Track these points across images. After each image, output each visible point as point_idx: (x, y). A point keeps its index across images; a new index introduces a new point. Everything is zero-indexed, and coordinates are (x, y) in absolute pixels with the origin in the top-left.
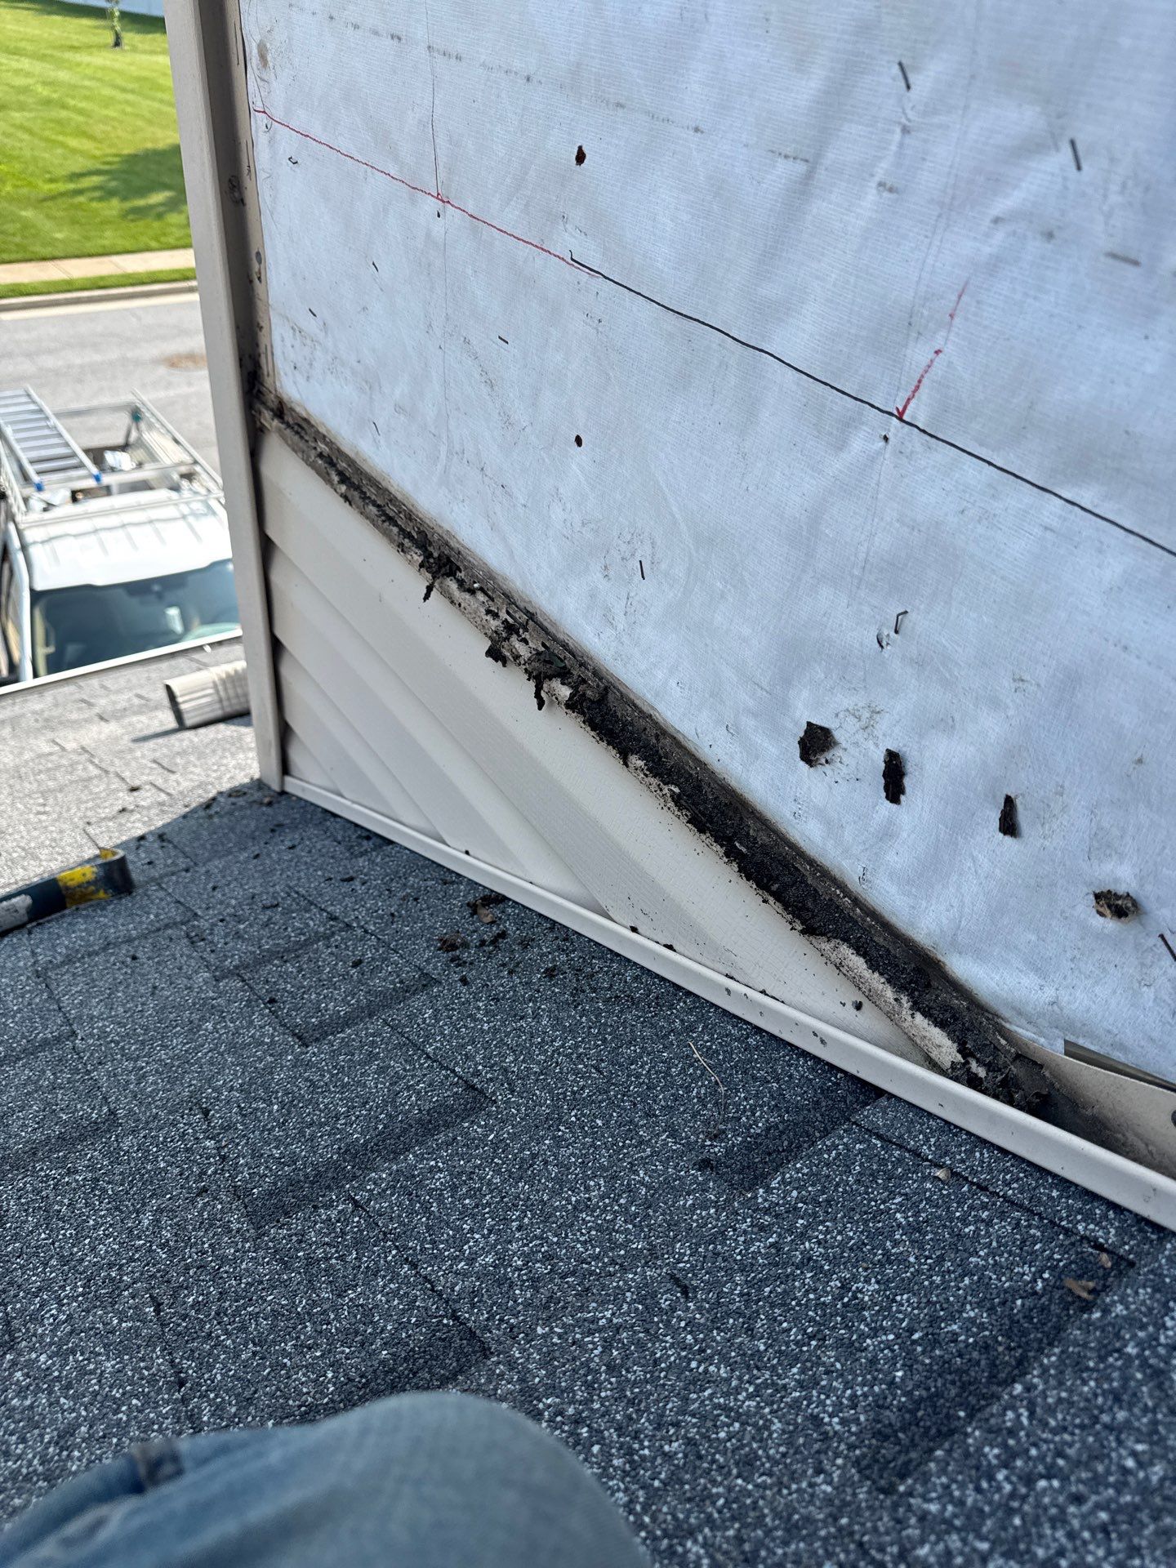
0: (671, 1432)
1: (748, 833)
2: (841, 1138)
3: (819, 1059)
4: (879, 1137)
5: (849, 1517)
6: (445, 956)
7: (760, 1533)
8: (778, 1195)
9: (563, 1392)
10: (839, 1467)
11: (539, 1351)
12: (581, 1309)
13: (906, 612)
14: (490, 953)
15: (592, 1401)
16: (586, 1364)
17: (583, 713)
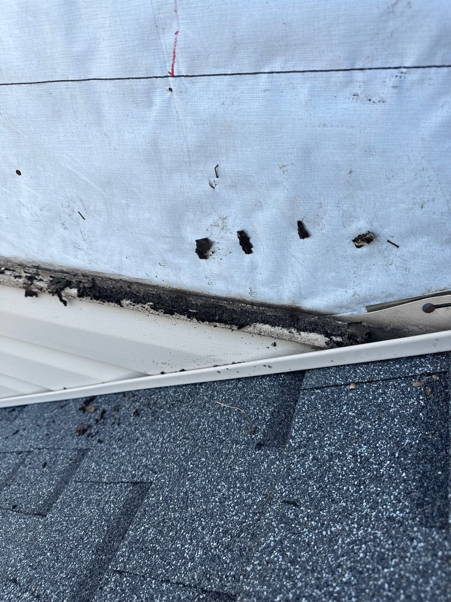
0: (340, 571)
1: (192, 304)
2: (304, 398)
3: (270, 375)
4: (317, 388)
5: (440, 550)
6: (83, 437)
7: (413, 587)
8: (299, 437)
9: (280, 590)
10: (417, 532)
11: (255, 579)
12: (259, 545)
13: (218, 165)
14: (103, 422)
15: (296, 584)
16: (280, 569)
17: (89, 295)
